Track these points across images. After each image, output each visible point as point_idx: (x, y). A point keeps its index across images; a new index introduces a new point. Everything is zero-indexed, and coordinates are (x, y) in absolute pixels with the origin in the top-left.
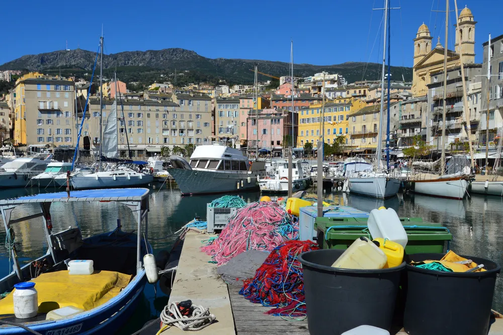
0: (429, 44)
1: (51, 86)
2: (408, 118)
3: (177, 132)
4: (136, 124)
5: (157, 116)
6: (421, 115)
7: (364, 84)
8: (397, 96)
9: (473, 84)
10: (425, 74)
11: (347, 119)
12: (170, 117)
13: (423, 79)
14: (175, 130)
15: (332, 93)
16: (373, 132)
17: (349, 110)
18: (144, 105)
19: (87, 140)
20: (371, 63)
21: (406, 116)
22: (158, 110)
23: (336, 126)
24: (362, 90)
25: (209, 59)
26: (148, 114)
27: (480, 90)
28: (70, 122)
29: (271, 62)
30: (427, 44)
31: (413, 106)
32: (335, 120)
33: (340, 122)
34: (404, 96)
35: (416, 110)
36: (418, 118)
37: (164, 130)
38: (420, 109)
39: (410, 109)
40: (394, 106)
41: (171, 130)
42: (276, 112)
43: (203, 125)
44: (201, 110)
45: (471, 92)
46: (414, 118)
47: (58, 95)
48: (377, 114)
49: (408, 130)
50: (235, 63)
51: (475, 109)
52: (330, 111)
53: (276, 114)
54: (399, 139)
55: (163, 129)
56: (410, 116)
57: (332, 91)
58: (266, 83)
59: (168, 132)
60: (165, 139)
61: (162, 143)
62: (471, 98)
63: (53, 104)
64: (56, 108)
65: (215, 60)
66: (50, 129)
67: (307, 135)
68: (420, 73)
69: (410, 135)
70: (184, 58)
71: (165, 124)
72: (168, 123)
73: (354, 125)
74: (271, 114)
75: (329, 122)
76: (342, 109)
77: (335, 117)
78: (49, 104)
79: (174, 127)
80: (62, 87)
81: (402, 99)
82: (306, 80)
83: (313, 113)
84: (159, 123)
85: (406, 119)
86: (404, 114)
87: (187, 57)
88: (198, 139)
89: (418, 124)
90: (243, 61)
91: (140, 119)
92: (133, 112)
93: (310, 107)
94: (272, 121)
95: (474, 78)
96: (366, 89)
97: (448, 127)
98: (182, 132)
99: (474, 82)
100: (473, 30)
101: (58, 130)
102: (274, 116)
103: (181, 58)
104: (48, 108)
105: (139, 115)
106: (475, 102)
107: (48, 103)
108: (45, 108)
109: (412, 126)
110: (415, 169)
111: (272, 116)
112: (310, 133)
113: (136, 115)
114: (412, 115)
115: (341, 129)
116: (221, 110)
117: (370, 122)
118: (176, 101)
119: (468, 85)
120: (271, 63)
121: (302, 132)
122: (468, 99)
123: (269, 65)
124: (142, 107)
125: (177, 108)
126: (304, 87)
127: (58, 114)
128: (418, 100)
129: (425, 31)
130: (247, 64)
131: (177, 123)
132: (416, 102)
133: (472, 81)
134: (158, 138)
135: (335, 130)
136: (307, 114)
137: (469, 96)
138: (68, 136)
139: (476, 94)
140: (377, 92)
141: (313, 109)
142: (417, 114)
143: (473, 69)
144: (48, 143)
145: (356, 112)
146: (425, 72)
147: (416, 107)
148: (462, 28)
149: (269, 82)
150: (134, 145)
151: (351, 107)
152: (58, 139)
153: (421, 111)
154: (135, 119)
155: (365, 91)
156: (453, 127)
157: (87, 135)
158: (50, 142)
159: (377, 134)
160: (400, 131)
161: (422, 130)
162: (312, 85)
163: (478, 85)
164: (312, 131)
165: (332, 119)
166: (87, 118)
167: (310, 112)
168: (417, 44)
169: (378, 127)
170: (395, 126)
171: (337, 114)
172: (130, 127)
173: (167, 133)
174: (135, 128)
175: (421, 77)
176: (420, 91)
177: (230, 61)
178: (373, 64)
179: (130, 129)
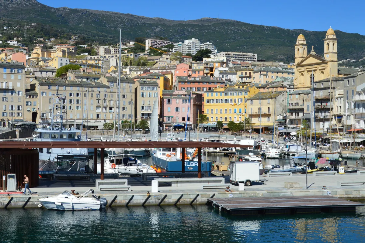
0: (305, 49)
1: (7, 69)
2: (294, 105)
3: (108, 109)
4: (75, 102)
5: (92, 95)
6: (303, 103)
7: (249, 67)
8: (283, 85)
9: (339, 91)
10: (304, 71)
11: (246, 102)
12: (102, 96)
13: (302, 74)
14: (105, 108)
15: (224, 75)
16: (267, 113)
17: (247, 94)
18: (82, 87)
19: (34, 115)
20: (229, 20)
21: (293, 103)
22: (93, 91)
23: (236, 107)
24: (248, 72)
25: (51, 8)
26: (85, 94)
27: (343, 95)
28: (22, 100)
29: (121, 14)
30: (304, 49)
31: (297, 96)
32: (235, 102)
33: (239, 103)
34: (288, 85)
35: (300, 100)
36: (301, 106)
37: (98, 107)
38: (302, 99)
39: (295, 99)
40: (282, 95)
41: (103, 107)
42: (185, 93)
43: (128, 103)
44: (126, 91)
45: (337, 96)
46: (298, 105)
47: (12, 76)
48: (270, 100)
49: (294, 114)
50: (80, 14)
51: (340, 107)
52: (231, 94)
53: (185, 95)
54: (288, 120)
55: (96, 107)
56: (295, 103)
57: (225, 73)
58: (128, 44)
59: (101, 109)
60: (98, 115)
61: (96, 119)
62: (337, 99)
63: (8, 84)
64: (10, 88)
65: (58, 9)
66: (5, 106)
67: (212, 113)
68: (300, 70)
69: (296, 118)
70: (22, 5)
71: (98, 102)
72: (101, 102)
73: (251, 107)
74: (182, 95)
75: (231, 103)
76: (241, 94)
77: (235, 100)
78: (6, 84)
79: (105, 105)
80: (16, 70)
81: (286, 87)
82: (176, 46)
83: (217, 95)
84: (93, 101)
85: (293, 106)
86: (290, 102)
87: (25, 4)
88: (124, 115)
89: (302, 110)
90: (90, 12)
91: (79, 98)
92: (73, 92)
93: (214, 90)
94: (183, 101)
95: (339, 87)
96: (251, 72)
97: (325, 117)
98: (111, 109)
99: (339, 90)
100: (336, 44)
101: (12, 106)
102: (184, 96)
103: (18, 5)
104: (4, 88)
105: (78, 94)
106: (340, 103)
107: (4, 83)
108: (2, 88)
109: (297, 111)
110: (320, 149)
111: (183, 96)
112: (214, 112)
113: (75, 95)
114: (297, 103)
115: (240, 110)
116: (143, 92)
117: (265, 106)
118: (108, 84)
119: (336, 92)
120: (121, 16)
121: (208, 110)
122: (336, 100)
123: (119, 18)
124: (80, 88)
125: (108, 90)
126: (197, 68)
127: (12, 94)
128: (300, 92)
129: (302, 39)
130: (95, 15)
131: (107, 102)
132: (300, 94)
133: (338, 89)
134: (93, 114)
135: (235, 110)
136: (212, 95)
137: (336, 98)
138: (19, 111)
139: (341, 98)
140: (261, 75)
141: (217, 92)
142: (300, 103)
143: (338, 82)
144: (3, 118)
145: (252, 96)
146: (304, 70)
147: (300, 97)
148: (329, 42)
149: (132, 43)
150: (73, 120)
151: (248, 92)
152: (11, 114)
153: (303, 101)
154: (74, 98)
155: (250, 73)
156: (328, 117)
157: (35, 111)
158: (5, 117)
159: (270, 115)
160: (288, 114)
161: (304, 114)
162: (204, 65)
163: (342, 92)
164: (217, 110)
165: (233, 101)
166: (35, 97)
167: (214, 94)
168: (297, 48)
169: (271, 110)
170: (283, 109)
171: (238, 97)
172: (70, 105)
173: (99, 110)
174: (74, 106)
175: (300, 73)
176: (300, 83)
177: (75, 11)
178: (231, 21)
179: (71, 106)
